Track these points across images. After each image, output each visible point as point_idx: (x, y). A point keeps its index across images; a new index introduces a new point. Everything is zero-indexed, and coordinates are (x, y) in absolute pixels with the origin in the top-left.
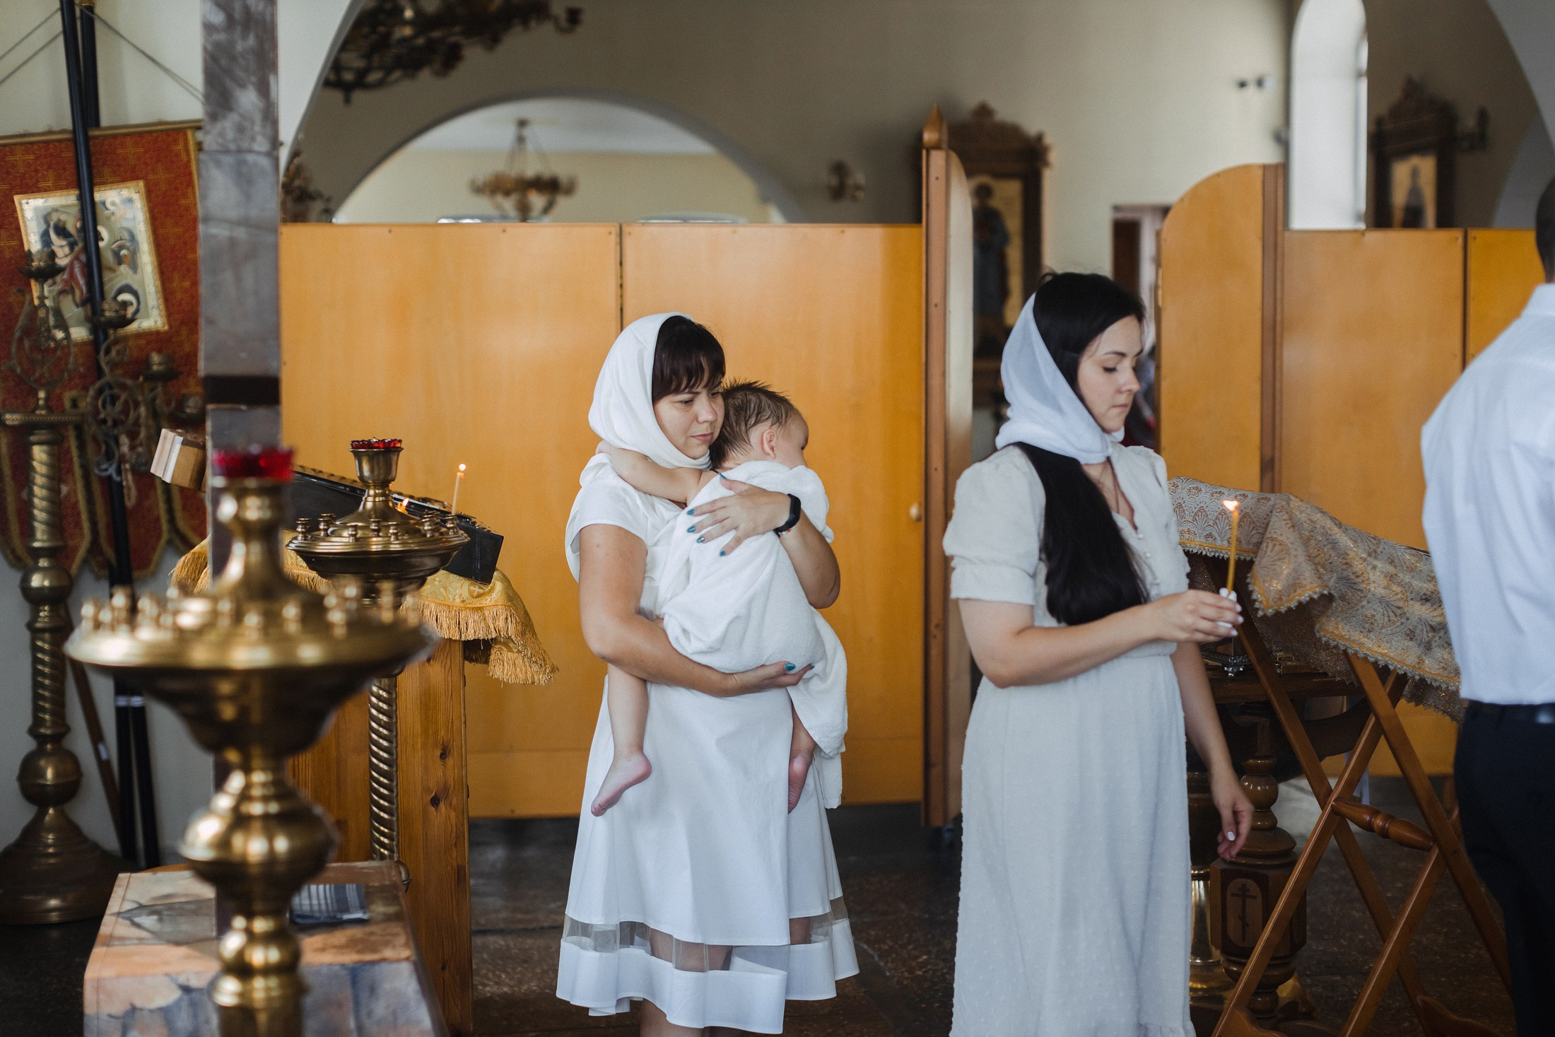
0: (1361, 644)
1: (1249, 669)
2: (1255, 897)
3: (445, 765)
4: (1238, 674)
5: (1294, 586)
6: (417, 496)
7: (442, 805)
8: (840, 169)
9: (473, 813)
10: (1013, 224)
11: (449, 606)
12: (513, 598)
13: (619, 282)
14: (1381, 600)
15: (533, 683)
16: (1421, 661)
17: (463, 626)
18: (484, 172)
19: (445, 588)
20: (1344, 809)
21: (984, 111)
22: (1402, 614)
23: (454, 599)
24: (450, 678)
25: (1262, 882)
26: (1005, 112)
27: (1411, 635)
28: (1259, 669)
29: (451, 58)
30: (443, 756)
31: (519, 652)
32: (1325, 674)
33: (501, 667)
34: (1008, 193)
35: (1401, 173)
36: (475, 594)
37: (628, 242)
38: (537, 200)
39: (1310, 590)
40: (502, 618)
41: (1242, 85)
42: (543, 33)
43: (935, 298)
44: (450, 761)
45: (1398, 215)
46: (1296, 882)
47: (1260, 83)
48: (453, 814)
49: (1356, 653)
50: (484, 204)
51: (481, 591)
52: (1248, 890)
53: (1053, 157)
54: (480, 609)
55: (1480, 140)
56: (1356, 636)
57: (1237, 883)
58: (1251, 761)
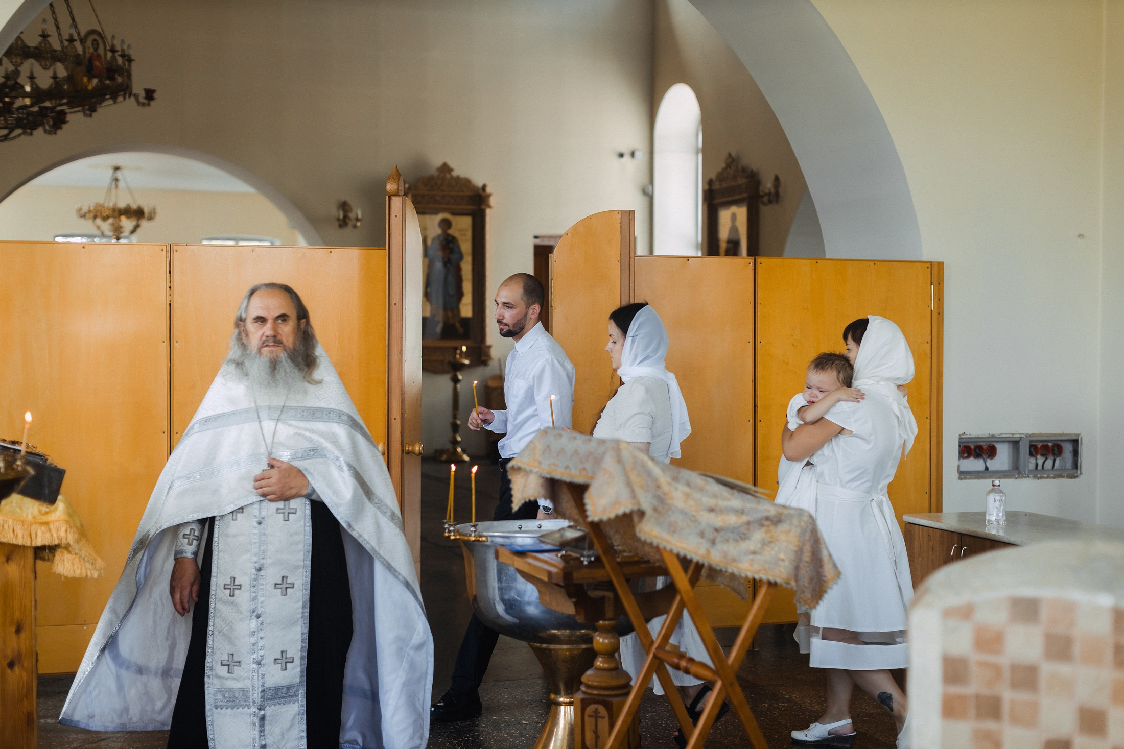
0: (668, 542)
1: (598, 559)
2: (603, 718)
3: (19, 638)
4: (590, 562)
5: (616, 503)
6: (8, 439)
7: (17, 669)
8: (344, 206)
9: (40, 672)
10: (466, 246)
11: (23, 522)
12: (72, 512)
13: (169, 285)
14: (682, 512)
15: (87, 576)
16: (708, 552)
17: (33, 537)
18: (88, 203)
19: (21, 508)
20: (661, 655)
21: (446, 168)
22: (695, 521)
23: (27, 516)
24: (23, 574)
25: (608, 706)
26: (460, 170)
27: (702, 535)
28: (604, 559)
29: (59, 121)
30: (18, 630)
31: (76, 554)
32: (648, 562)
33: (63, 566)
34: (462, 225)
35: (724, 216)
36: (43, 512)
37: (175, 256)
38: (127, 223)
39: (625, 507)
40: (63, 529)
41: (621, 155)
42: (127, 105)
43: (395, 299)
44: (23, 635)
45: (723, 246)
46: (630, 707)
47: (633, 154)
48: (25, 675)
49: (665, 548)
50: (88, 226)
51: (48, 510)
52: (599, 713)
53: (493, 201)
54: (46, 524)
55: (775, 197)
56: (665, 535)
57: (592, 707)
58: (601, 622)
